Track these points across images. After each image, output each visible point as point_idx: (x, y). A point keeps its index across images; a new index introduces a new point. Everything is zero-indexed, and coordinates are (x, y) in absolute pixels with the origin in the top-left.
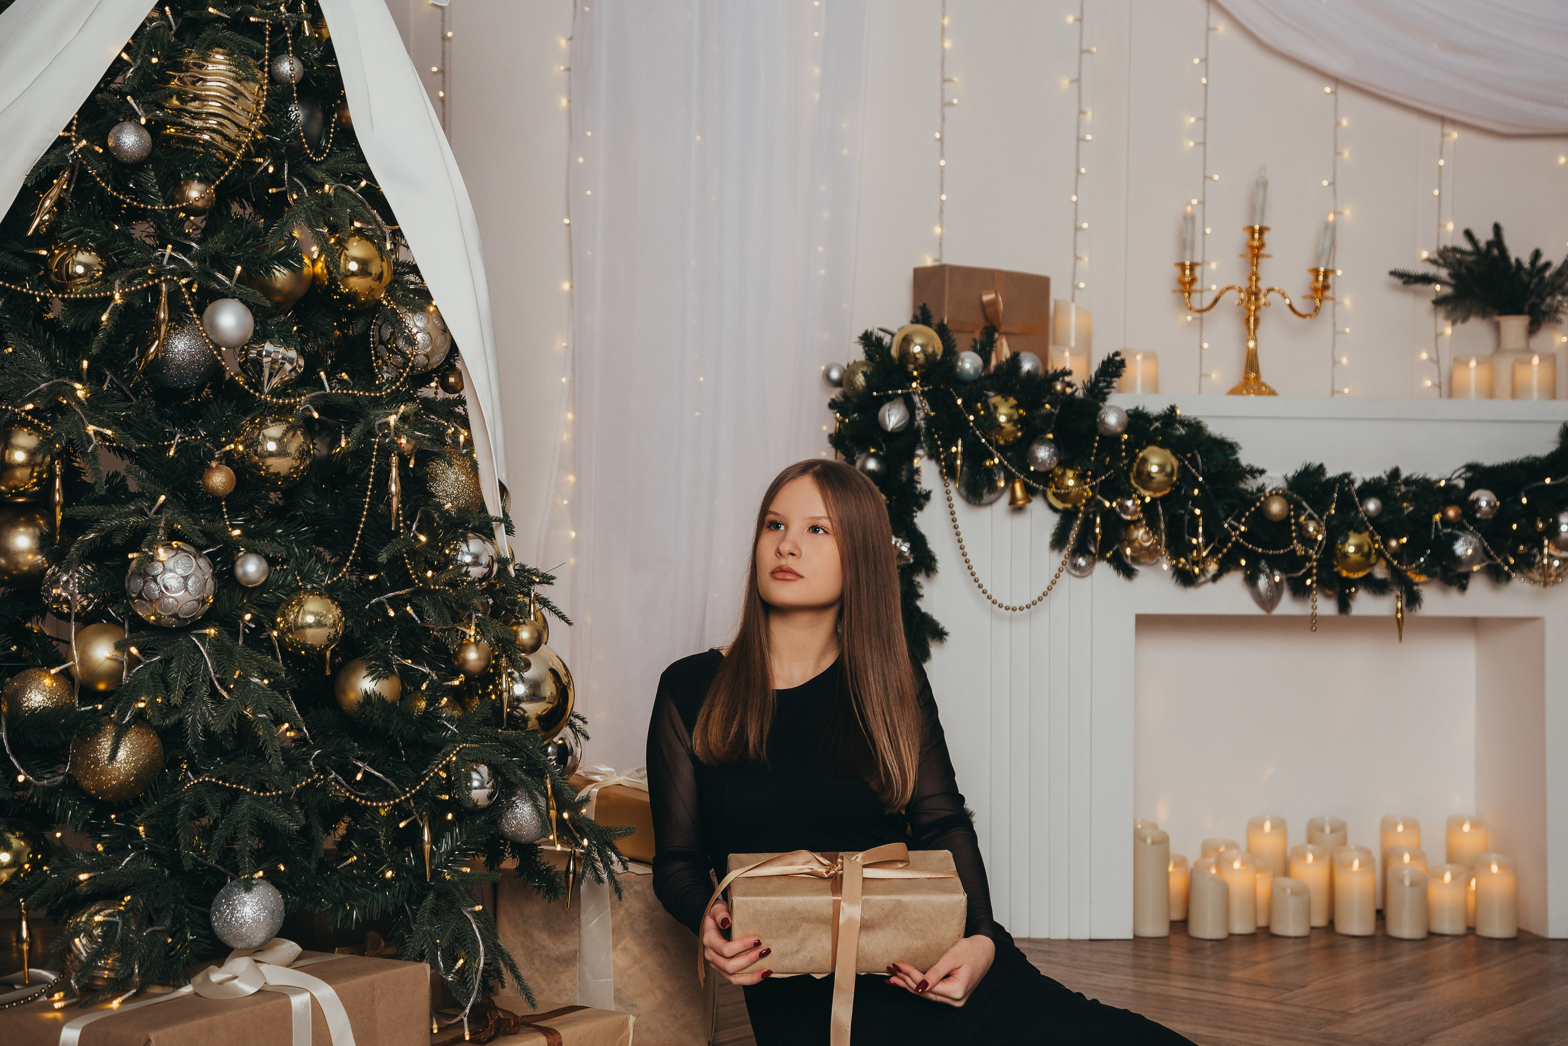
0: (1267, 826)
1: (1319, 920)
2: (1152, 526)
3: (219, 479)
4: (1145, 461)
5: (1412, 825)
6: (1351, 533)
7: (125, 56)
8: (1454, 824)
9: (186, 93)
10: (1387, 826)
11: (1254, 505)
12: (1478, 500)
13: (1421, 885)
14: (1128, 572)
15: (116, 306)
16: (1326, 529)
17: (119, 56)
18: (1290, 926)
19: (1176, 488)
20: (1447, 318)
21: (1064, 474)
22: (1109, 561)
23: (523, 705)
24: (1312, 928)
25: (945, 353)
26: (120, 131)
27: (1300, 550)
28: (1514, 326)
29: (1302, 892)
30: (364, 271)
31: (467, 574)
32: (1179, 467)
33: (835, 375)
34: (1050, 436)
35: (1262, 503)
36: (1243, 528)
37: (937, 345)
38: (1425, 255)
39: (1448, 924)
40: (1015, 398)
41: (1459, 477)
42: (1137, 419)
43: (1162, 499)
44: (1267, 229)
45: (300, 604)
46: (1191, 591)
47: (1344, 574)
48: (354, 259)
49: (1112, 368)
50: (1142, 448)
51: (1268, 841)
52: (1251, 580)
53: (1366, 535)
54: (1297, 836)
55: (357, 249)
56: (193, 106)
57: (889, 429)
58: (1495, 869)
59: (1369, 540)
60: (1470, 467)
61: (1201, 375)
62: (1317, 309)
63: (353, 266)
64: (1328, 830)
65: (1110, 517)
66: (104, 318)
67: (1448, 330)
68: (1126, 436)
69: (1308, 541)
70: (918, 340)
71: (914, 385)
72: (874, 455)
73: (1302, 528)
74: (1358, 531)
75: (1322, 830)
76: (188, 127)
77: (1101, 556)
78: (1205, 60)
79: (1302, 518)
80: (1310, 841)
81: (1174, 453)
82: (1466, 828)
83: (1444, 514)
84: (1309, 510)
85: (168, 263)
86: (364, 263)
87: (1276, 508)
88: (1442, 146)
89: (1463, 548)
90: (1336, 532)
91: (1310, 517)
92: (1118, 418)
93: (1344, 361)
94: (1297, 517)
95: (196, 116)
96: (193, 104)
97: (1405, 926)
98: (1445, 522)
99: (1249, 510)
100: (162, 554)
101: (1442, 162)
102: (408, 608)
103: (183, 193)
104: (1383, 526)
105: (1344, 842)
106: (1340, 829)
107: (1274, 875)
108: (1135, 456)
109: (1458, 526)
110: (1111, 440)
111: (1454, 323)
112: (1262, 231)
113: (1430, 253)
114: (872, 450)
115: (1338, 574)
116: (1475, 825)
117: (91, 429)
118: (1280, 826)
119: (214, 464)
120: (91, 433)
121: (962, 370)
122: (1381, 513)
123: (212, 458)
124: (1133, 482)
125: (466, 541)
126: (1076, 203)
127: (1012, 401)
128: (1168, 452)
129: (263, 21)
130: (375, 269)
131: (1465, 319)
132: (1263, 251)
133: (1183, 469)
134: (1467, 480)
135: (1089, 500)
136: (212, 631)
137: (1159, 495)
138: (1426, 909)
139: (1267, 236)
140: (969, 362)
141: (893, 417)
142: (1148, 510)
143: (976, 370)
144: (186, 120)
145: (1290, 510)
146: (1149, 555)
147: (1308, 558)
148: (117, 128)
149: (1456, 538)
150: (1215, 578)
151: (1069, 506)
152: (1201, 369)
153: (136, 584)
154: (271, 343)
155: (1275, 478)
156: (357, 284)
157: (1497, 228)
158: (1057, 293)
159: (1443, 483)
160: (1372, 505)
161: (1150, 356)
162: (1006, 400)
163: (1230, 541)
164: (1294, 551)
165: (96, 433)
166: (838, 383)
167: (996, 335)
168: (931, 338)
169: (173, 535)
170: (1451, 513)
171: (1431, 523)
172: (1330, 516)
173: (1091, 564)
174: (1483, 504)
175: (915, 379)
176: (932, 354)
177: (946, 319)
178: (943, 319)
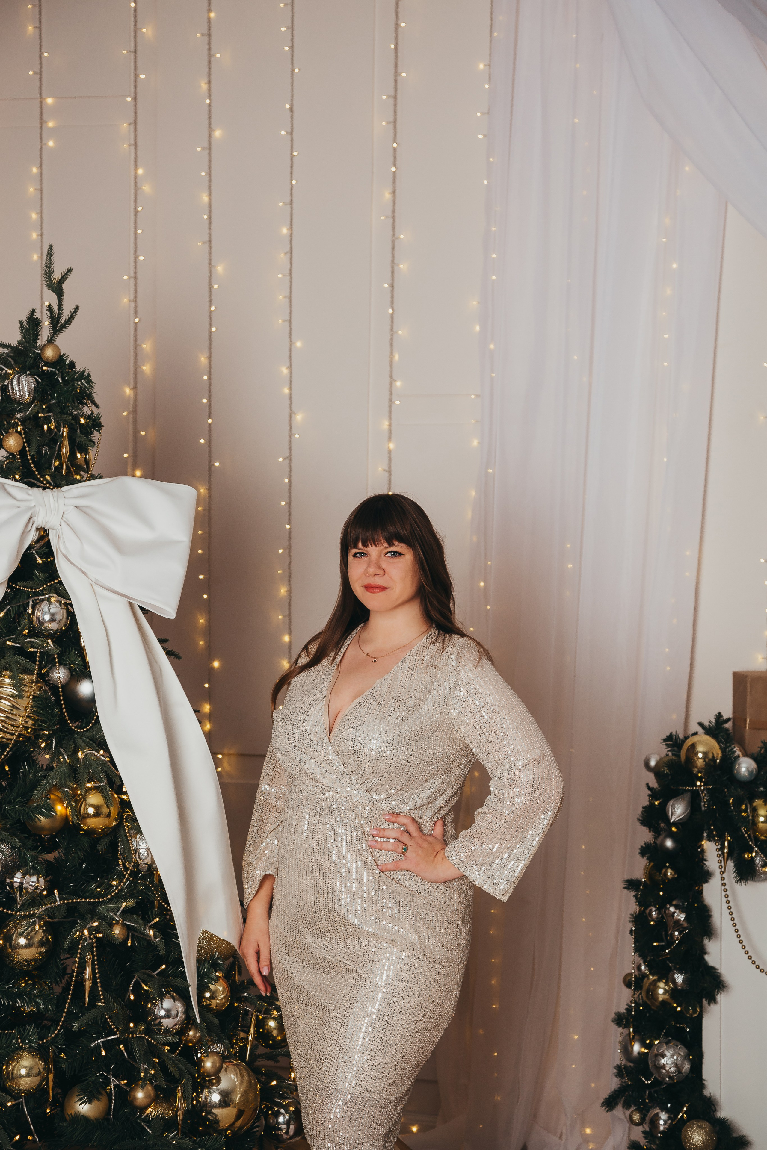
23: (215, 1111)
25: (724, 759)
30: (97, 814)
31: (160, 1024)
33: (653, 763)
37: (717, 753)
45: (18, 1060)
48: (91, 805)
55: (94, 799)
57: (676, 820)
63: (91, 811)
70: (702, 748)
71: (698, 784)
72: (670, 835)
86: (97, 808)
102: (122, 1046)
114: (674, 830)
121: (739, 772)
125: (160, 1002)
129: (36, 650)
130: (105, 810)
140: (743, 767)
141: (677, 811)
143: (750, 773)
154: (24, 872)
156: (93, 823)
162: (762, 804)
166: (654, 771)
168: (712, 748)
175: (698, 779)
176: (714, 759)
177: (748, 720)
178: (746, 721)
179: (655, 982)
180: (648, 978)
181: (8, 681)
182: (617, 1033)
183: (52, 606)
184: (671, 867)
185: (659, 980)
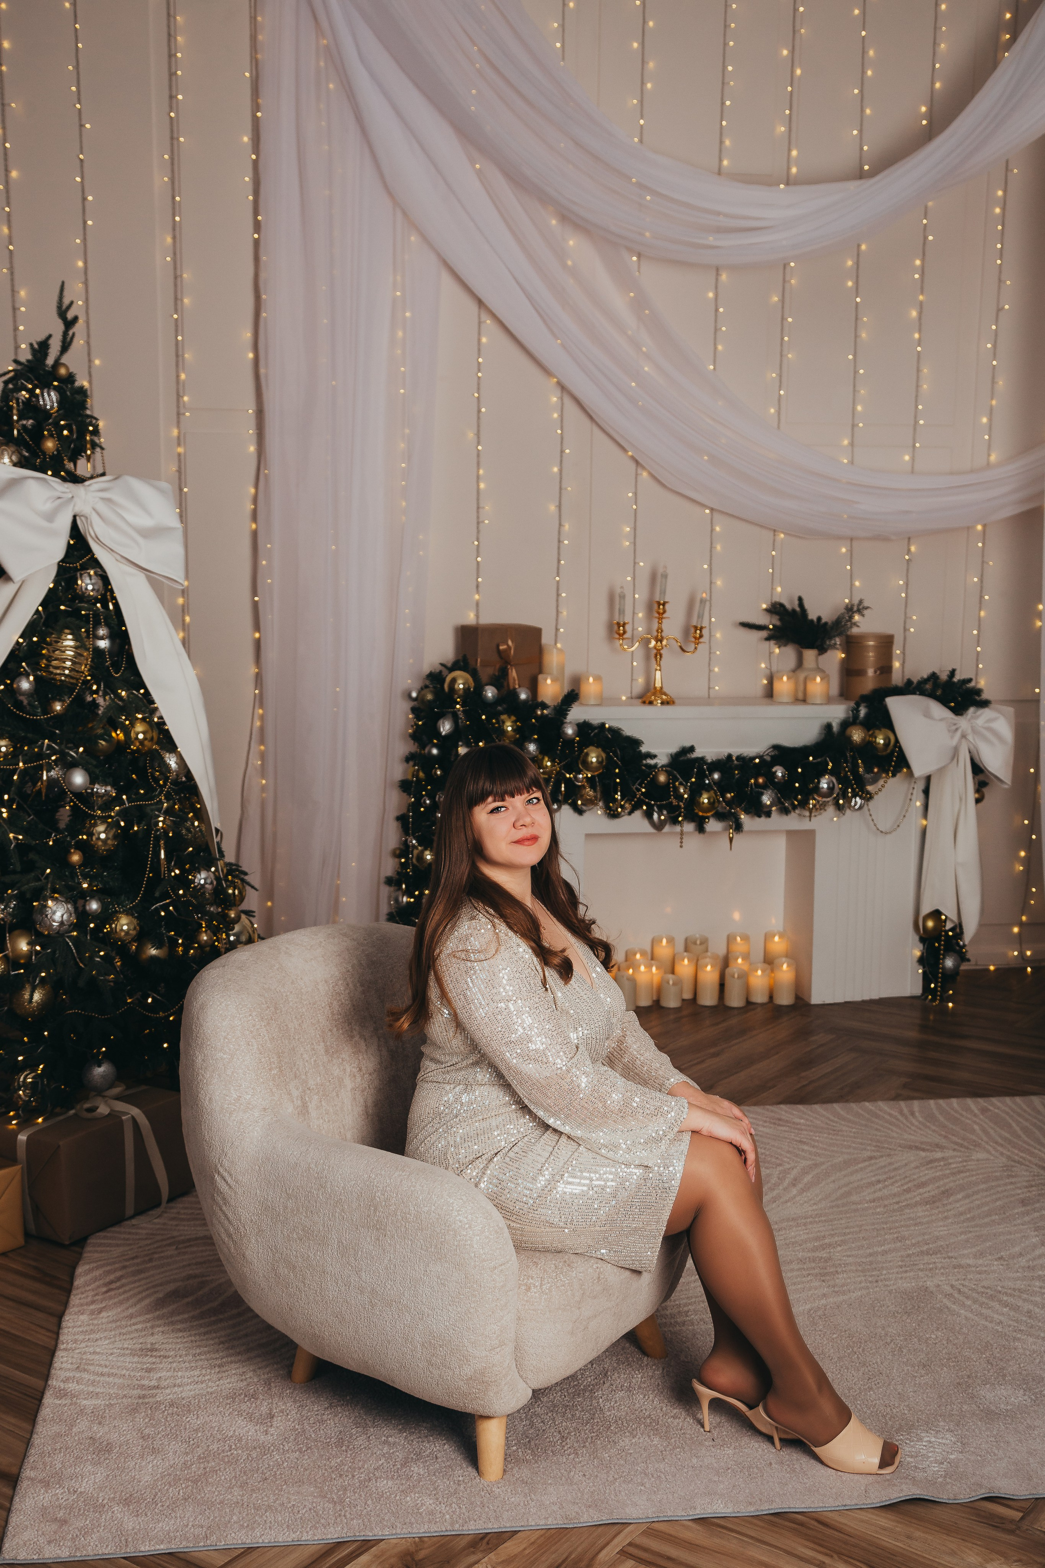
0: (664, 941)
1: (687, 996)
2: (593, 787)
3: (76, 858)
4: (587, 754)
5: (746, 938)
6: (703, 792)
7: (21, 640)
8: (768, 937)
9: (51, 657)
10: (730, 939)
11: (649, 777)
12: (776, 771)
13: (744, 976)
14: (580, 812)
15: (21, 771)
16: (690, 790)
17: (18, 641)
18: (671, 1002)
19: (606, 767)
20: (776, 644)
21: (543, 758)
22: (570, 804)
24: (683, 1000)
25: (475, 688)
26: (20, 681)
27: (675, 803)
28: (810, 655)
29: (678, 983)
30: (145, 738)
32: (606, 757)
33: (414, 695)
34: (536, 737)
35: (653, 775)
36: (643, 790)
37: (471, 684)
38: (764, 606)
39: (760, 998)
40: (515, 716)
41: (768, 754)
42: (584, 727)
43: (598, 775)
44: (667, 602)
45: (118, 919)
46: (617, 821)
47: (701, 814)
48: (140, 732)
49: (572, 697)
50: (587, 747)
51: (664, 949)
52: (648, 815)
53: (712, 792)
54: (680, 947)
55: (141, 727)
56: (55, 663)
57: (444, 733)
58: (785, 966)
59: (714, 795)
60: (776, 747)
61: (632, 680)
62: (696, 648)
63: (140, 736)
64: (698, 942)
65: (569, 783)
66: (15, 777)
67: (777, 651)
68: (577, 738)
69: (680, 797)
70: (460, 681)
71: (458, 706)
72: (435, 746)
73: (676, 789)
74: (708, 791)
75: (695, 943)
76: (52, 673)
77: (565, 801)
78: (635, 494)
79: (677, 783)
80: (686, 950)
81: (604, 750)
82: (777, 939)
83: (756, 781)
84: (681, 780)
85: (47, 749)
86: (145, 734)
87: (662, 778)
88: (774, 540)
89: (766, 800)
90: (695, 792)
91: (681, 784)
92: (573, 729)
93: (716, 669)
94: (674, 783)
95: (57, 668)
96: (55, 662)
97: (735, 1000)
98: (757, 784)
99: (647, 780)
100: (50, 903)
101: (774, 553)
102: (171, 909)
103: (51, 707)
104: (722, 787)
105: (707, 951)
106: (704, 942)
107: (665, 973)
108: (582, 751)
109: (764, 787)
110: (569, 742)
111: (779, 647)
112: (664, 604)
113: (767, 605)
114: (435, 741)
115: (697, 814)
116: (781, 936)
117: (11, 835)
118: (671, 940)
119: (72, 851)
120: (12, 838)
121: (486, 696)
122: (721, 779)
123: (71, 847)
124: (580, 766)
125: (199, 873)
126: (558, 582)
127: (513, 718)
128: (600, 749)
129: (89, 612)
131: (785, 645)
132: (664, 616)
133: (609, 758)
134: (772, 757)
135: (559, 773)
136: (75, 933)
137: (596, 773)
138: (747, 990)
139: (667, 606)
140: (490, 693)
141: (446, 727)
142: (591, 781)
143: (494, 698)
144: (51, 669)
145: (670, 779)
146: (591, 802)
147: (679, 807)
148: (18, 679)
149: (762, 794)
150: (630, 813)
151: (546, 776)
152: (632, 676)
153: (38, 917)
154: (99, 784)
155: (662, 760)
157: (800, 599)
158: (546, 639)
159: (757, 761)
160: (716, 776)
161: (598, 678)
162: (510, 718)
163: (636, 797)
164: (672, 803)
165: (14, 837)
166: (415, 699)
167: (509, 667)
168: (468, 679)
169: (54, 891)
170: (761, 780)
171: (748, 784)
172: (692, 783)
173: (559, 808)
174: (780, 775)
175: (458, 703)
176: (469, 689)
177: (479, 660)
178: (477, 660)
179: (422, 852)
180: (417, 849)
181: (70, 637)
182: (385, 890)
183: (93, 578)
184: (439, 768)
185: (426, 849)
